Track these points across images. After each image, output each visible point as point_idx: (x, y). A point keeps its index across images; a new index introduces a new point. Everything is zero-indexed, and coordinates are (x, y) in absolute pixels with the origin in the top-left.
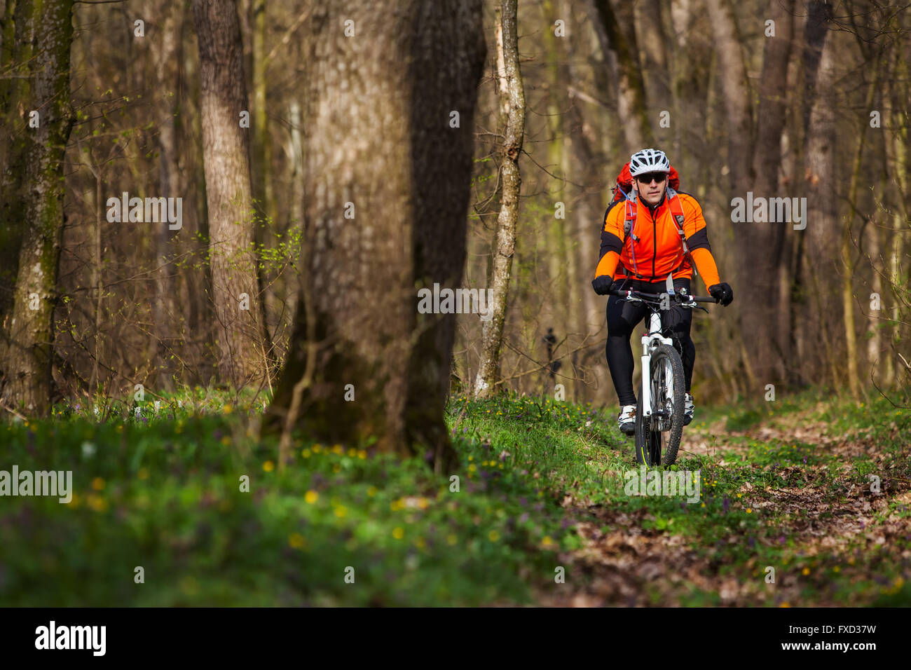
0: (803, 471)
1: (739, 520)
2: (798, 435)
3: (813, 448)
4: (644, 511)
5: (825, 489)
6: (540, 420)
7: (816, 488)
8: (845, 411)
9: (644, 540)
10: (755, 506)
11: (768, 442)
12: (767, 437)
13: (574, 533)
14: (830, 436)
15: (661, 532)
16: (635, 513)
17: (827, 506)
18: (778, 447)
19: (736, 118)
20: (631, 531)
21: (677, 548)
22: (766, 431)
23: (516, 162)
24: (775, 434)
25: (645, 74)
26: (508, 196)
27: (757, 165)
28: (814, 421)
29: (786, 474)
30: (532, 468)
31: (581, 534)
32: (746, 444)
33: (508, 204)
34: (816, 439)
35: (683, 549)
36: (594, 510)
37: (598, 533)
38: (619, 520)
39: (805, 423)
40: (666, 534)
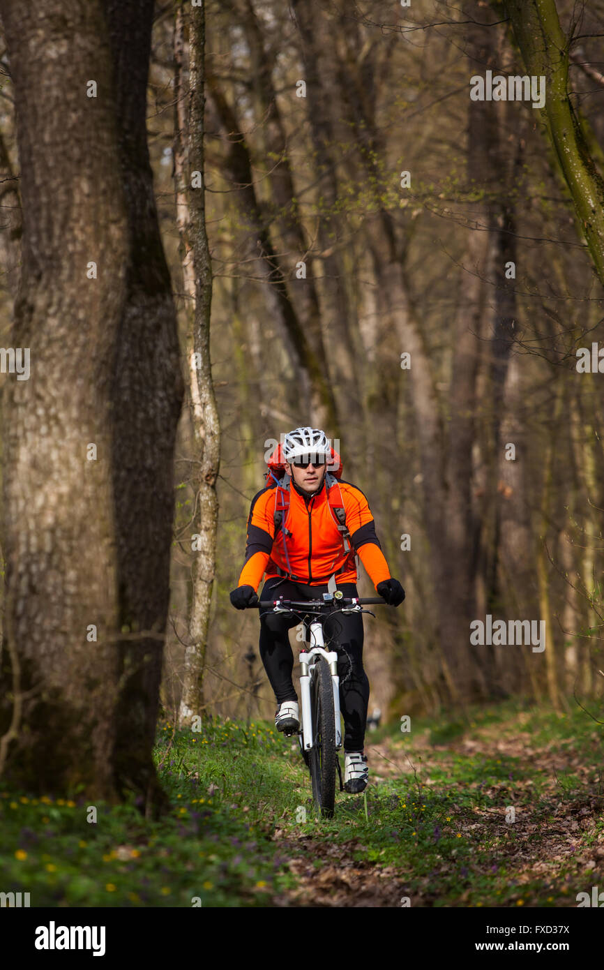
0: (510, 789)
1: (450, 848)
2: (502, 747)
3: (517, 761)
4: (355, 842)
5: (532, 808)
6: (246, 746)
7: (522, 806)
8: (546, 721)
9: (357, 873)
10: (465, 829)
11: (472, 755)
12: (471, 750)
13: (287, 870)
14: (532, 747)
15: (374, 863)
16: (346, 844)
17: (535, 826)
18: (483, 763)
19: (428, 431)
20: (344, 864)
21: (390, 880)
22: (469, 744)
23: (213, 487)
24: (479, 748)
25: (337, 390)
26: (206, 521)
27: (450, 477)
28: (517, 732)
29: (493, 792)
30: (241, 801)
31: (294, 871)
32: (451, 759)
33: (207, 530)
34: (519, 752)
35: (396, 881)
36: (305, 843)
37: (310, 868)
38: (330, 852)
39: (507, 734)
40: (378, 866)
